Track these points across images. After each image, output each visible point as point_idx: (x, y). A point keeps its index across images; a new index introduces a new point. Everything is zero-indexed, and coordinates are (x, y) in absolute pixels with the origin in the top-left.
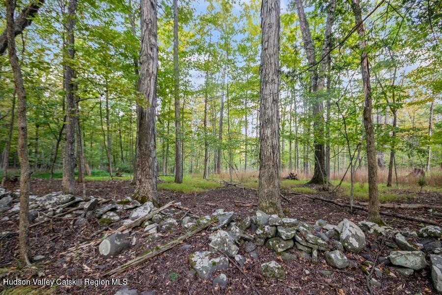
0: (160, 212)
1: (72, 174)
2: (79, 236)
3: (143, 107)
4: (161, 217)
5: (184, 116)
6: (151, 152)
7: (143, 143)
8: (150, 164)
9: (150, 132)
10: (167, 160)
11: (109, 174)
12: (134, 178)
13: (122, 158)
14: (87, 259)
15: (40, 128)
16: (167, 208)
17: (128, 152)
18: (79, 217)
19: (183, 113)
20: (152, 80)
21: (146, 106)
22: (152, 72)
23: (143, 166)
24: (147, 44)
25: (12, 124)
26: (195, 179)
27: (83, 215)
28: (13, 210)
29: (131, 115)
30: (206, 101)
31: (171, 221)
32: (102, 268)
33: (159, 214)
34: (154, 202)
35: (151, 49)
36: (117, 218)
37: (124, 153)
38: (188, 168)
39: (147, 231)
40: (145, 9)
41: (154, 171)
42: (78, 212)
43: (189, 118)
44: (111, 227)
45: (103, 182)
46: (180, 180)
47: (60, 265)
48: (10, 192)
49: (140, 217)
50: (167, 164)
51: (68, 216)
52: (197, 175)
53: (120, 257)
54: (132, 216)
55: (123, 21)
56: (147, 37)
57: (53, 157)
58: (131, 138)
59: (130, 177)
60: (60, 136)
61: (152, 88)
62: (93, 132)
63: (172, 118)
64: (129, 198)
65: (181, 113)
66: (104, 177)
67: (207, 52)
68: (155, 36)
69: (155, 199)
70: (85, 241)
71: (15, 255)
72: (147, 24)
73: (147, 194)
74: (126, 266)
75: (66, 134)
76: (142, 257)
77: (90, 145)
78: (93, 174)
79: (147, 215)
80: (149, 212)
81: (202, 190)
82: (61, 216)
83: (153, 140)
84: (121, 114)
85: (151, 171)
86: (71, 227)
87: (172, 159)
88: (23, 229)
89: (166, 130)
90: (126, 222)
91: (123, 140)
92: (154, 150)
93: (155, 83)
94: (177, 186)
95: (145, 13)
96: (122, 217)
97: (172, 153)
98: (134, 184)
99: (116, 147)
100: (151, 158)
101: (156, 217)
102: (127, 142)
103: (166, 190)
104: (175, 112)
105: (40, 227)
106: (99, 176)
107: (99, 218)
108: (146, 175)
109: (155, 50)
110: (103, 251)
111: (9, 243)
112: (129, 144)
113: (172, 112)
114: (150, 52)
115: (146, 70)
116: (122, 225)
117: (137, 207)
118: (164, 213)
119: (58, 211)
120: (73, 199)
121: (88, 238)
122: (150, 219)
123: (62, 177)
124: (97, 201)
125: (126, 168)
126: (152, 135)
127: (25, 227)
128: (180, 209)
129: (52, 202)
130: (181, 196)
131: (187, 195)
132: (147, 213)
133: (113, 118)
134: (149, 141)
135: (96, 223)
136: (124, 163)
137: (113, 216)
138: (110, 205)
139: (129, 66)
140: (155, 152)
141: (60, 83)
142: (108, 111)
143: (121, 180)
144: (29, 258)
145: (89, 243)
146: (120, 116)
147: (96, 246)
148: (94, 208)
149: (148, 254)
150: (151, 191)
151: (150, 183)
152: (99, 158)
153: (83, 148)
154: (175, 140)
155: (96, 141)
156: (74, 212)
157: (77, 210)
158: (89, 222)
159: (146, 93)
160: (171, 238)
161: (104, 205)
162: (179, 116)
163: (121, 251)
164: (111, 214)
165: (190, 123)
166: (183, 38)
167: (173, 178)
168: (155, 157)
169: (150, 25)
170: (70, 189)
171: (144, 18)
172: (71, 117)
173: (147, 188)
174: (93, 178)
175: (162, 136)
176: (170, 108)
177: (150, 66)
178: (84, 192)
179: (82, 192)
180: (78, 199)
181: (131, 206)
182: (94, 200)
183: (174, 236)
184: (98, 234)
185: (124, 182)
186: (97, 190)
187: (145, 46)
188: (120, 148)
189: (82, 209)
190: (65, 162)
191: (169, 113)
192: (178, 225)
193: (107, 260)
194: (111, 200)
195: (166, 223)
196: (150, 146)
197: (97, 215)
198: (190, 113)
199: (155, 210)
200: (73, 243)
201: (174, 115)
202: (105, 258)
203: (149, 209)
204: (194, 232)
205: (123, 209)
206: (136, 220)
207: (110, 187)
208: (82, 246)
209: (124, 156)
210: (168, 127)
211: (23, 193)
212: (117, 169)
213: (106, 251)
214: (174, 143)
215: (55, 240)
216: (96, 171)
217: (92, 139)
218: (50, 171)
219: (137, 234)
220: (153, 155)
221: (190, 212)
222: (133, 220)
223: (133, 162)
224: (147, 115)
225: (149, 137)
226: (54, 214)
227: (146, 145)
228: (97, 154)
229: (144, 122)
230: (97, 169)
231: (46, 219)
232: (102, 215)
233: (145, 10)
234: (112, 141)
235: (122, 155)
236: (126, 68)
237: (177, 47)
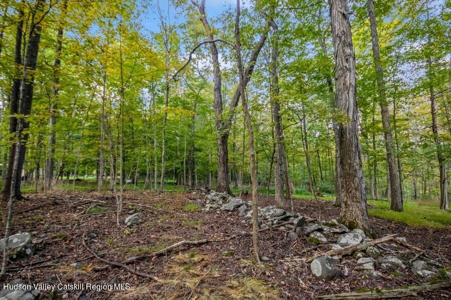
0: (376, 245)
1: (282, 191)
2: (292, 248)
3: (343, 123)
4: (378, 251)
5: (397, 124)
6: (356, 171)
7: (345, 161)
8: (356, 185)
9: (354, 149)
10: (375, 180)
11: (310, 193)
12: (337, 199)
13: (322, 179)
14: (301, 273)
15: (259, 154)
16: (386, 242)
17: (328, 172)
18: (291, 231)
19: (395, 121)
20: (351, 93)
21: (346, 122)
22: (350, 84)
23: (348, 187)
24: (341, 58)
25: (243, 153)
26: (424, 208)
27: (294, 230)
28: (247, 216)
29: (328, 134)
30: (432, 99)
31: (393, 260)
32: (316, 289)
33: (374, 246)
34: (365, 230)
35: (347, 60)
36: (324, 240)
37: (323, 172)
38: (408, 191)
39: (361, 264)
40: (336, 24)
41: (361, 193)
42: (290, 226)
43: (405, 125)
44: (320, 247)
45: (307, 200)
46: (400, 207)
47: (280, 271)
48: (245, 202)
49: (351, 246)
50: (377, 185)
51: (282, 228)
52: (428, 203)
53: (332, 283)
54: (341, 242)
55: (313, 47)
56: (341, 50)
57: (268, 176)
58: (330, 157)
59: (332, 198)
60: (272, 159)
61: (352, 101)
62: (294, 154)
63: (379, 129)
64: (335, 221)
65: (391, 121)
66: (307, 196)
67: (424, 34)
68: (350, 45)
69: (367, 227)
70: (297, 255)
71: (250, 251)
72: (340, 37)
73: (355, 219)
74: (340, 297)
75: (276, 158)
76: (359, 294)
77: (293, 166)
78: (297, 192)
79: (358, 245)
80: (362, 242)
81: (441, 226)
82: (277, 227)
83: (358, 158)
84: (318, 134)
85: (358, 193)
86: (285, 238)
87: (383, 180)
88: (255, 232)
89: (371, 145)
90: (335, 247)
91: (321, 159)
92: (360, 169)
93: (355, 94)
94: (396, 215)
95: (337, 27)
96: (330, 240)
97: (382, 173)
98: (338, 205)
99: (314, 167)
100: (357, 179)
101: (371, 249)
102: (326, 162)
103: (378, 217)
104: (383, 122)
105: (264, 233)
106: (302, 195)
107: (308, 235)
108: (353, 197)
109: (351, 59)
110: (315, 270)
111: (246, 241)
112: (327, 163)
113: (378, 122)
114: (345, 64)
115: (342, 84)
116: (331, 249)
117: (344, 232)
118: (382, 247)
119: (275, 222)
120: (285, 213)
121: (300, 253)
122: (364, 251)
123: (274, 194)
124: (304, 219)
125: (326, 188)
126: (355, 153)
127: (256, 231)
128: (407, 247)
129: (270, 214)
130: (404, 229)
131: (415, 230)
132: (358, 243)
133: (310, 139)
134: (352, 159)
135: (305, 239)
136: (324, 183)
137: (321, 237)
138: (317, 225)
139: (322, 86)
140: (361, 171)
141: (269, 118)
142: (306, 133)
143: (323, 200)
144: (259, 256)
145: (301, 258)
146: (316, 136)
147: (308, 263)
148: (303, 224)
149: (366, 293)
150: (360, 217)
151: (358, 207)
152: (301, 178)
153: (288, 168)
154: (386, 156)
155: (297, 163)
156: (286, 226)
157: (288, 224)
158: (299, 237)
159: (344, 108)
160: (397, 283)
161: (311, 224)
162: (390, 125)
163: (333, 277)
164: (319, 234)
165: (406, 132)
166: (383, 33)
167: (389, 205)
168: (362, 178)
169: (343, 38)
170: (282, 204)
171: (336, 33)
172: (279, 143)
173: (355, 212)
174: (297, 196)
175: (367, 152)
176: (374, 118)
177: (347, 79)
178: (292, 208)
179: (290, 208)
180: (288, 214)
181: (338, 230)
182: (301, 217)
183: (402, 283)
184: (308, 251)
185: (326, 202)
186: (302, 208)
187: (339, 60)
188: (319, 167)
189: (292, 224)
190: (277, 181)
191: (373, 124)
192: (406, 268)
193: (320, 282)
194: (316, 220)
195: (386, 260)
196: (355, 164)
197: (306, 233)
198: (407, 120)
199: (369, 241)
200: (288, 254)
201: (380, 125)
202: (318, 279)
203: (361, 238)
204: (435, 286)
205: (329, 231)
206: (346, 247)
207: (313, 207)
208: (296, 259)
209: (323, 176)
210: (374, 142)
211: (254, 204)
212: (318, 188)
213: (319, 271)
214: (385, 159)
215: (275, 247)
216: (299, 190)
217: (294, 161)
218: (267, 188)
219: (349, 265)
220: (360, 174)
221: (423, 255)
222: (342, 246)
223: (334, 182)
224: (347, 131)
225: (352, 155)
226: (272, 224)
227: (350, 164)
228: (299, 174)
229: (345, 139)
230: (300, 187)
231: (267, 227)
232: (310, 233)
233: (336, 26)
234: (311, 162)
235: (322, 175)
236: (320, 89)
237: (377, 45)
